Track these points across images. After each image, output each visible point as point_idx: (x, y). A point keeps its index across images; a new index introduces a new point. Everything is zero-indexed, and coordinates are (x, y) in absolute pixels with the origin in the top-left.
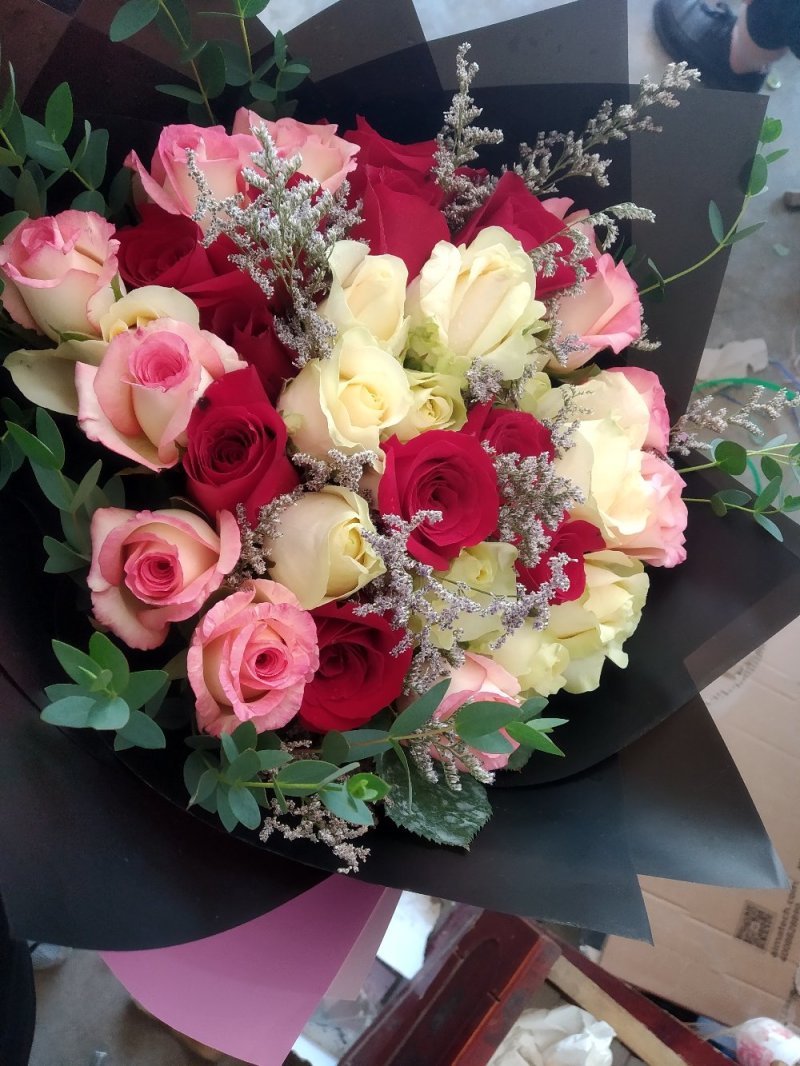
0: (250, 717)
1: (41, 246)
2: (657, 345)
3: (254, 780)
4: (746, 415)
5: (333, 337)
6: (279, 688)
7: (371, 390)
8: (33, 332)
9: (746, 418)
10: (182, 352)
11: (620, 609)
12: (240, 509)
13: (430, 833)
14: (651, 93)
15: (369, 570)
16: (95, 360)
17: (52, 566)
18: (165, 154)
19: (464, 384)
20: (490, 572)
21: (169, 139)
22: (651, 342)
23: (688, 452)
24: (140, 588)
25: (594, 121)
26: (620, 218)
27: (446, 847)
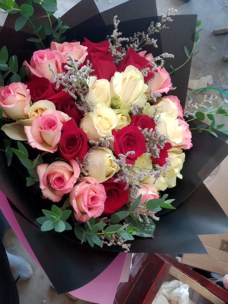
0: (92, 216)
1: (8, 95)
2: (175, 88)
3: (97, 233)
4: (203, 104)
5: (93, 106)
6: (98, 206)
7: (106, 119)
8: (7, 118)
9: (203, 105)
10: (55, 119)
11: (179, 163)
12: (77, 158)
13: (142, 235)
14: (164, 18)
15: (116, 169)
16: (29, 124)
17: (28, 184)
18: (35, 60)
19: (129, 111)
20: (145, 161)
21: (35, 56)
22: (174, 87)
23: (188, 116)
24: (55, 186)
25: (149, 28)
26: (164, 57)
27: (148, 238)
